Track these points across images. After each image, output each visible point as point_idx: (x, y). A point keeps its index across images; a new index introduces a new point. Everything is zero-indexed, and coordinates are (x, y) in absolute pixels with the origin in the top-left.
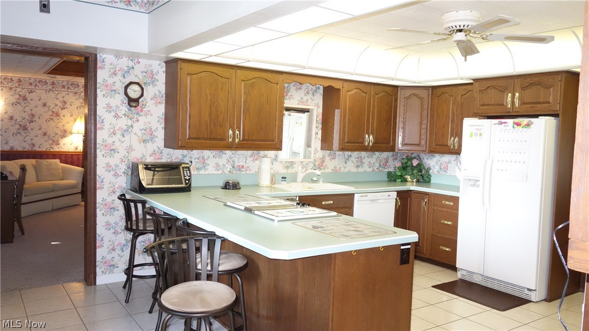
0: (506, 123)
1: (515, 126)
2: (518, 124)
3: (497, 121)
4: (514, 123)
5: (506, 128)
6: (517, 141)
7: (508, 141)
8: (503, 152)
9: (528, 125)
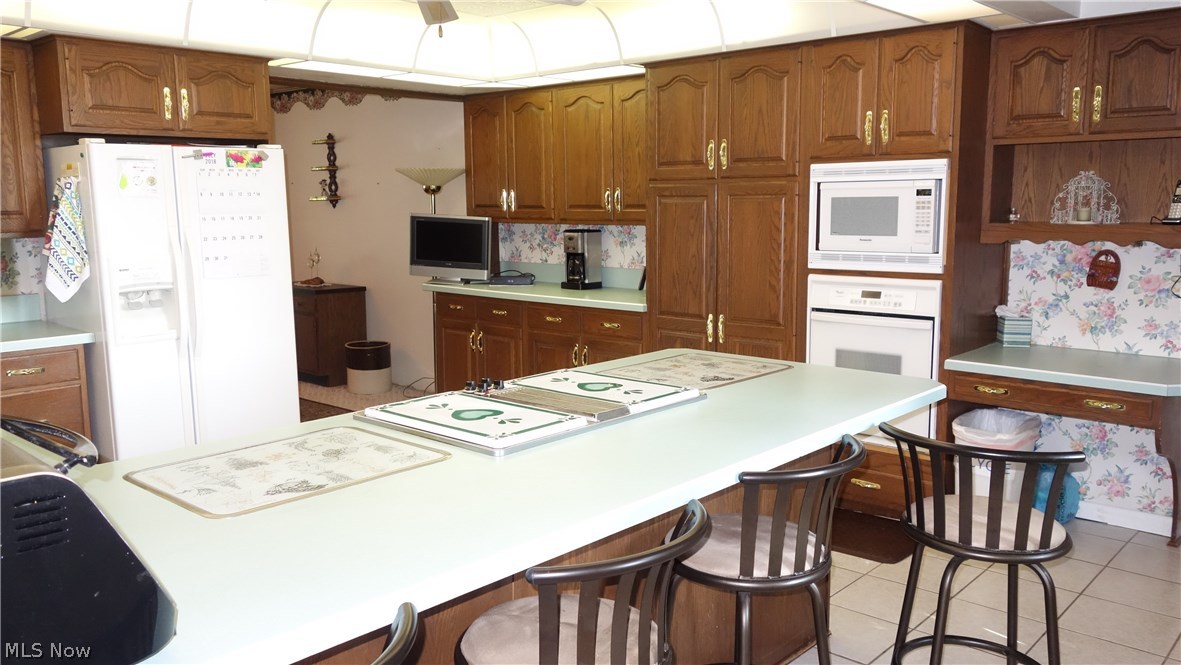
0: (210, 154)
1: (232, 162)
2: (239, 159)
3: (189, 150)
4: (227, 156)
5: (212, 166)
6: (240, 194)
7: (222, 194)
8: (214, 219)
9: (258, 160)
